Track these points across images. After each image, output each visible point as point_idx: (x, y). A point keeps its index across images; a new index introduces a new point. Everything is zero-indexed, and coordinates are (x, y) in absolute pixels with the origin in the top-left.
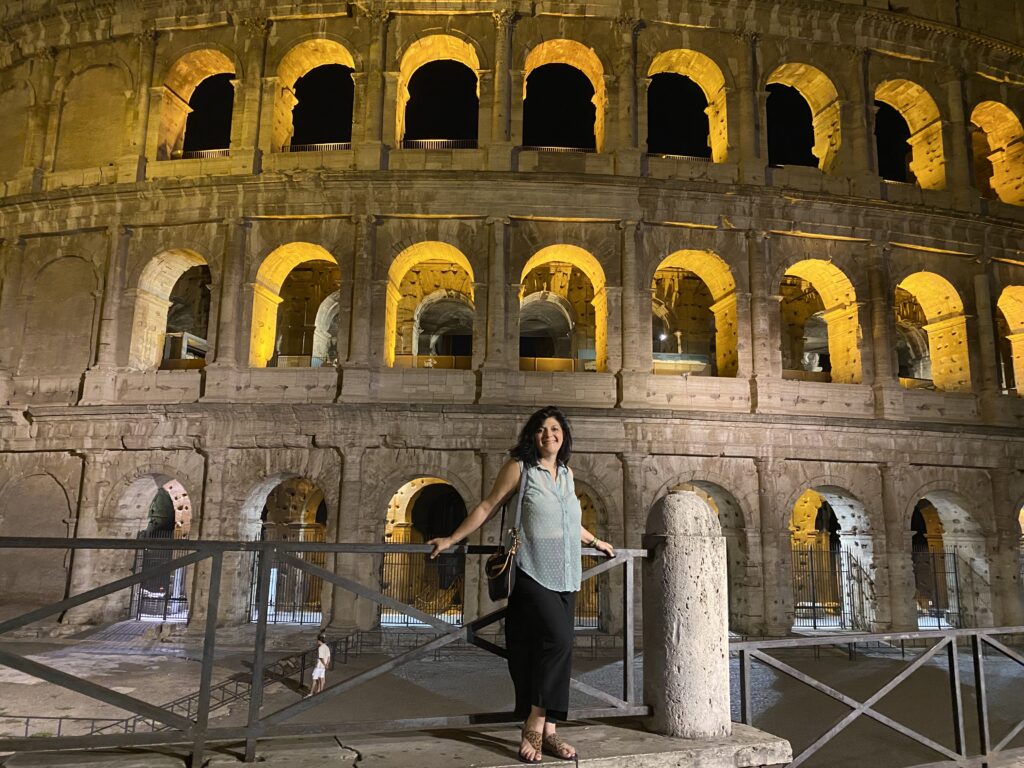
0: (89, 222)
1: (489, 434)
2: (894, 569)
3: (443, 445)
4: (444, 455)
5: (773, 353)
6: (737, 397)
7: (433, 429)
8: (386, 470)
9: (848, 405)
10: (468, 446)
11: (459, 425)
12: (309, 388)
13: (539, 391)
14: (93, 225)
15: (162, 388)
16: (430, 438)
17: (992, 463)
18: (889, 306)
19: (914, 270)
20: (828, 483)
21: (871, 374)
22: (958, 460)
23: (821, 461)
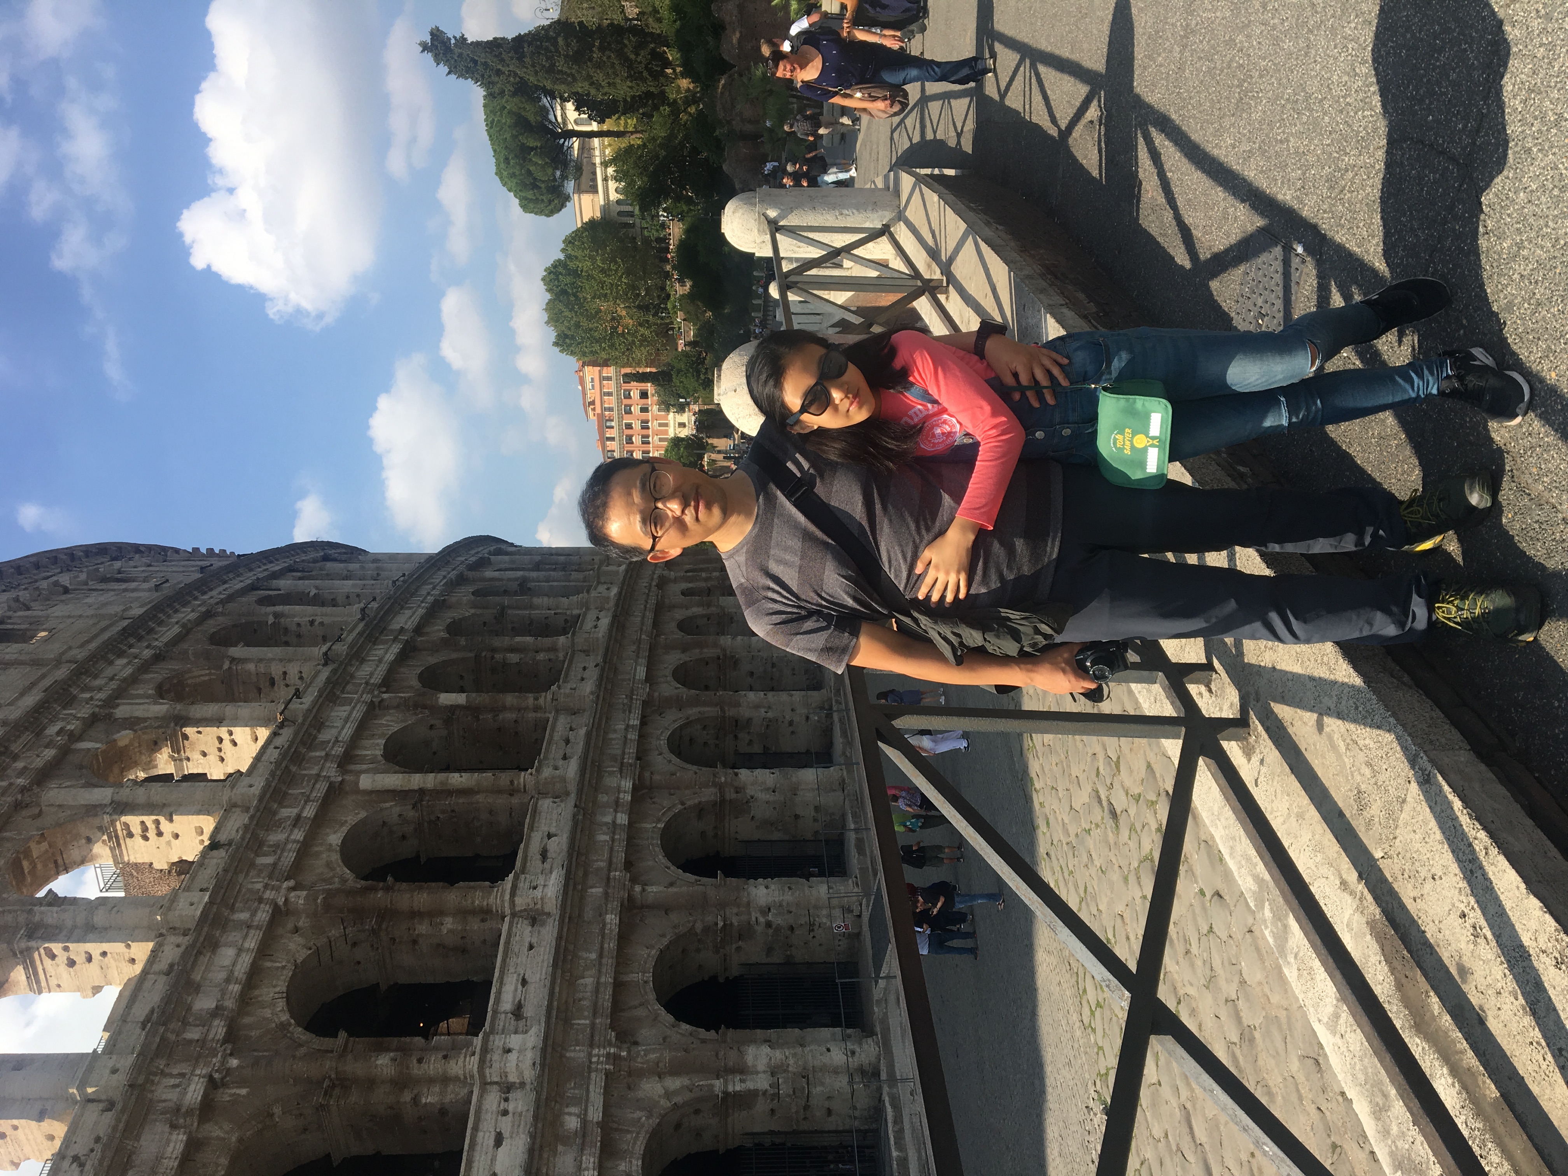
2: (770, 899)
5: (436, 1049)
9: (531, 947)
17: (627, 784)
18: (388, 889)
19: (336, 857)
20: (649, 976)
21: (485, 913)
22: (622, 819)
23: (619, 986)
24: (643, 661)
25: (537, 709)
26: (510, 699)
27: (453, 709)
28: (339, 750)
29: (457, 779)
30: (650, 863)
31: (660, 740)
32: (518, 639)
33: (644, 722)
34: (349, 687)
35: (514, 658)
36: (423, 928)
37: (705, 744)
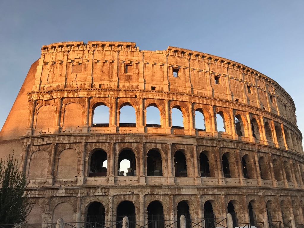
0: (76, 141)
1: (171, 191)
2: (246, 217)
3: (162, 194)
4: (161, 196)
5: (222, 172)
6: (216, 182)
7: (160, 190)
8: (149, 199)
9: (236, 182)
10: (167, 194)
11: (165, 189)
12: (131, 181)
13: (179, 181)
14: (77, 142)
15: (96, 181)
16: (159, 192)
17: (261, 194)
18: (241, 162)
19: (245, 154)
20: (233, 199)
21: (239, 176)
22: (256, 194)
23: (232, 195)
24: (284, 195)
25: (272, 178)
26: (273, 174)
27: (270, 165)
28: (260, 151)
29: (258, 168)
30: (249, 198)
31: (270, 198)
32: (285, 173)
33: (273, 196)
34: (271, 149)
35: (281, 173)
36: (236, 167)
37: (271, 206)
